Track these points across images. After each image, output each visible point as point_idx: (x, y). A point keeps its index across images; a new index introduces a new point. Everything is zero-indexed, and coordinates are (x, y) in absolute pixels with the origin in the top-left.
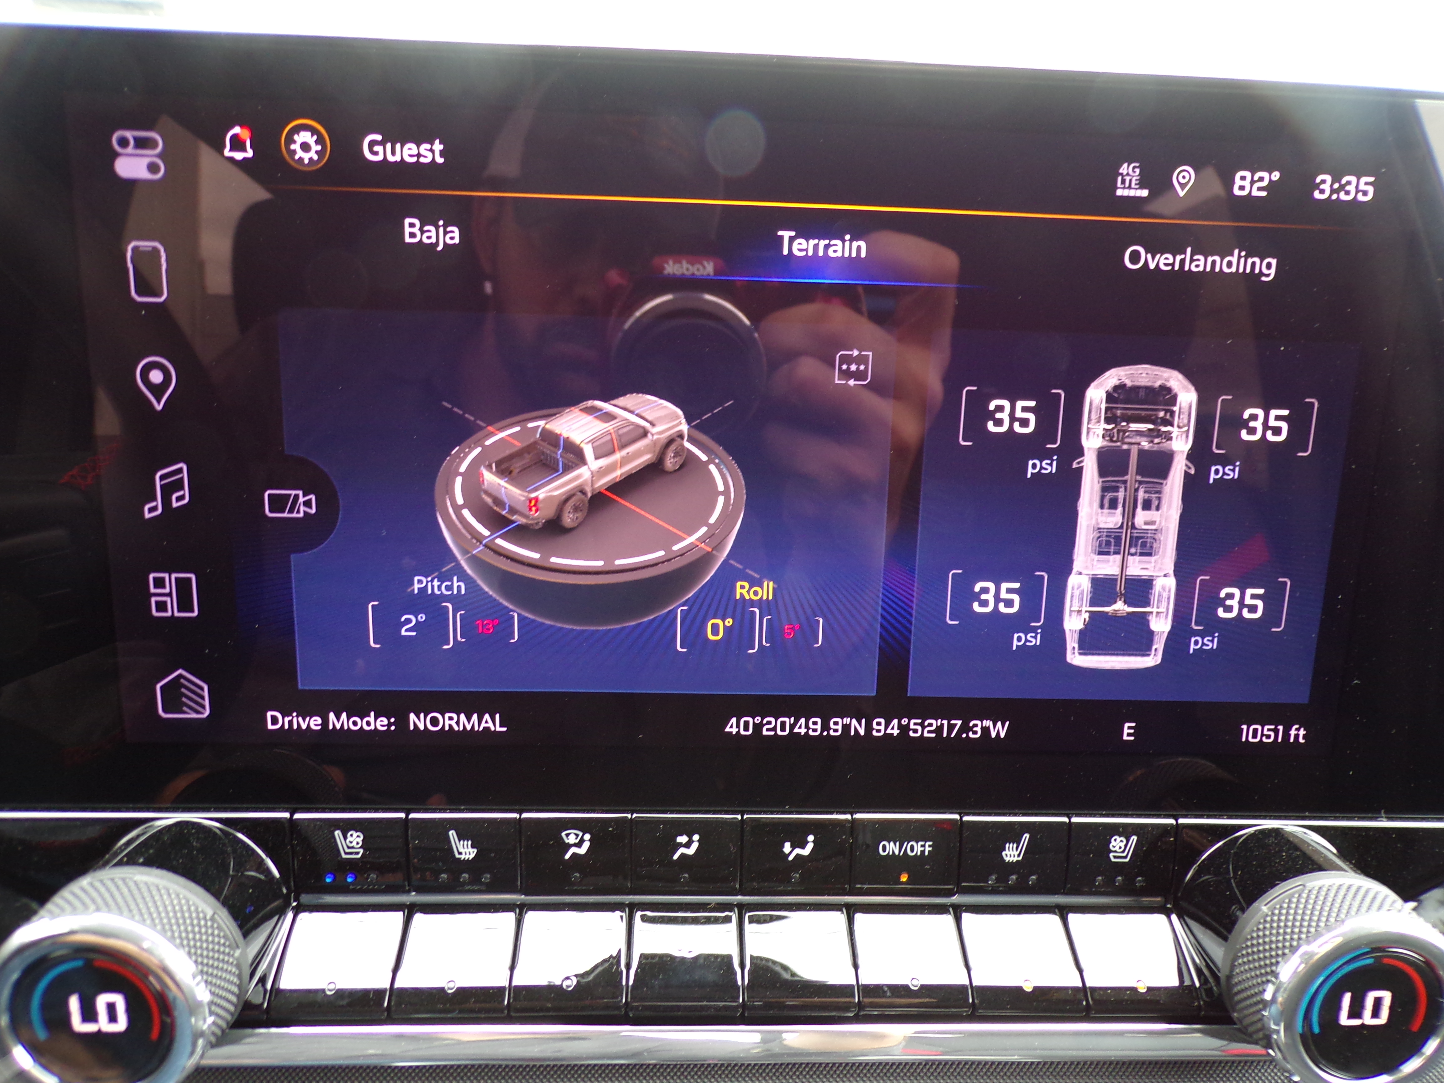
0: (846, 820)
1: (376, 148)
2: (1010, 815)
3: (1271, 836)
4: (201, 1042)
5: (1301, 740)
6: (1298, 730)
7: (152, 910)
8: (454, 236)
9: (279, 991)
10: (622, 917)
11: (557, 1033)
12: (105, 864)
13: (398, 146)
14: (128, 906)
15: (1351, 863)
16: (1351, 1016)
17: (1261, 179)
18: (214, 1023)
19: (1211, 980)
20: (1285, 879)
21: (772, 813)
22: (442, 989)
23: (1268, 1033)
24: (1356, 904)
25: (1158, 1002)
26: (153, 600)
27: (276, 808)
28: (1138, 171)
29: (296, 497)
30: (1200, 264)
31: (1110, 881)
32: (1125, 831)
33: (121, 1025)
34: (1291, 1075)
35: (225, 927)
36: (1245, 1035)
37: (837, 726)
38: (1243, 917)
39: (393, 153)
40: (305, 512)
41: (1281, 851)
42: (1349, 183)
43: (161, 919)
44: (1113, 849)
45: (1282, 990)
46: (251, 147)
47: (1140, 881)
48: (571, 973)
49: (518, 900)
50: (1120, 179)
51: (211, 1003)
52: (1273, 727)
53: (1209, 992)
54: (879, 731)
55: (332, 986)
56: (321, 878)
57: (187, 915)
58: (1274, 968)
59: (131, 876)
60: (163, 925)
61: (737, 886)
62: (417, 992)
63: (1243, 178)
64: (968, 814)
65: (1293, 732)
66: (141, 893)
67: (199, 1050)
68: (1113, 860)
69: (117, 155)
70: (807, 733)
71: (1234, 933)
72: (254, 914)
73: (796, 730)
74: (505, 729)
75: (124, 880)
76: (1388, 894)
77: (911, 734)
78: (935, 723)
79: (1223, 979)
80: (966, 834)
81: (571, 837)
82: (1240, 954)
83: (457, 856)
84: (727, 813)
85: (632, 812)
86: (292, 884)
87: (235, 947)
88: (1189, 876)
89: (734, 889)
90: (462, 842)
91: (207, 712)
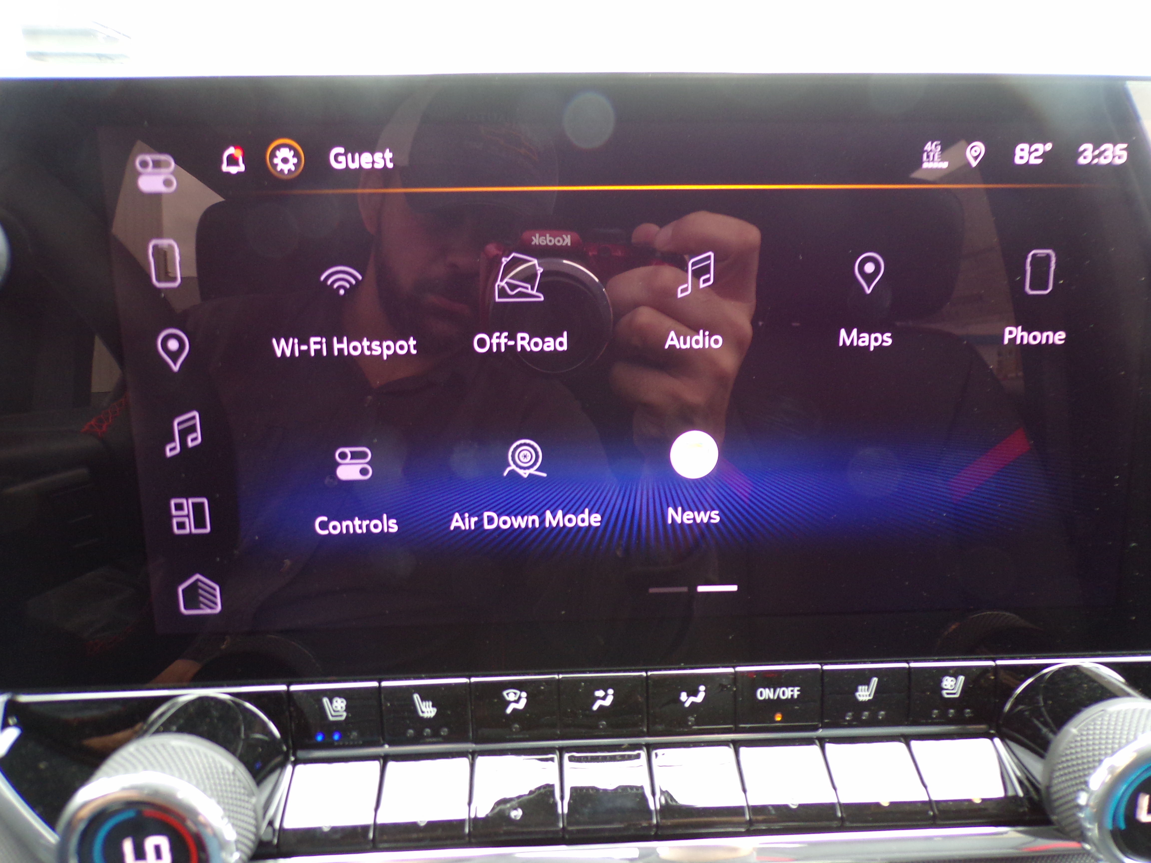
0: (730, 673)
1: (340, 158)
2: (861, 663)
3: (1072, 672)
7: (188, 767)
9: (285, 830)
10: (554, 758)
12: (145, 733)
13: (357, 156)
14: (168, 764)
15: (1137, 689)
17: (1037, 150)
18: (240, 858)
19: (1033, 791)
20: (1087, 706)
21: (670, 669)
22: (416, 823)
23: (1083, 831)
24: (1149, 723)
25: (990, 810)
26: (175, 521)
27: (275, 682)
31: (944, 714)
32: (955, 673)
33: (166, 861)
35: (243, 779)
36: (1063, 834)
38: (1056, 739)
39: (353, 162)
41: (1082, 684)
42: (1107, 150)
43: (195, 774)
44: (945, 687)
45: (1094, 797)
46: (243, 162)
47: (968, 713)
49: (470, 748)
50: (925, 155)
51: (237, 842)
53: (1030, 799)
55: (327, 825)
56: (313, 737)
57: (214, 771)
58: (1085, 779)
60: (197, 779)
61: (645, 730)
62: (395, 826)
63: (1022, 149)
64: (826, 664)
66: (178, 755)
68: (947, 696)
71: (1049, 752)
72: (263, 767)
75: (163, 746)
79: (1043, 790)
80: (826, 680)
81: (510, 695)
82: (1055, 769)
83: (421, 714)
84: (634, 671)
85: (558, 673)
86: (290, 742)
87: (251, 794)
88: (1007, 707)
89: (643, 732)
90: (424, 703)
91: (219, 608)
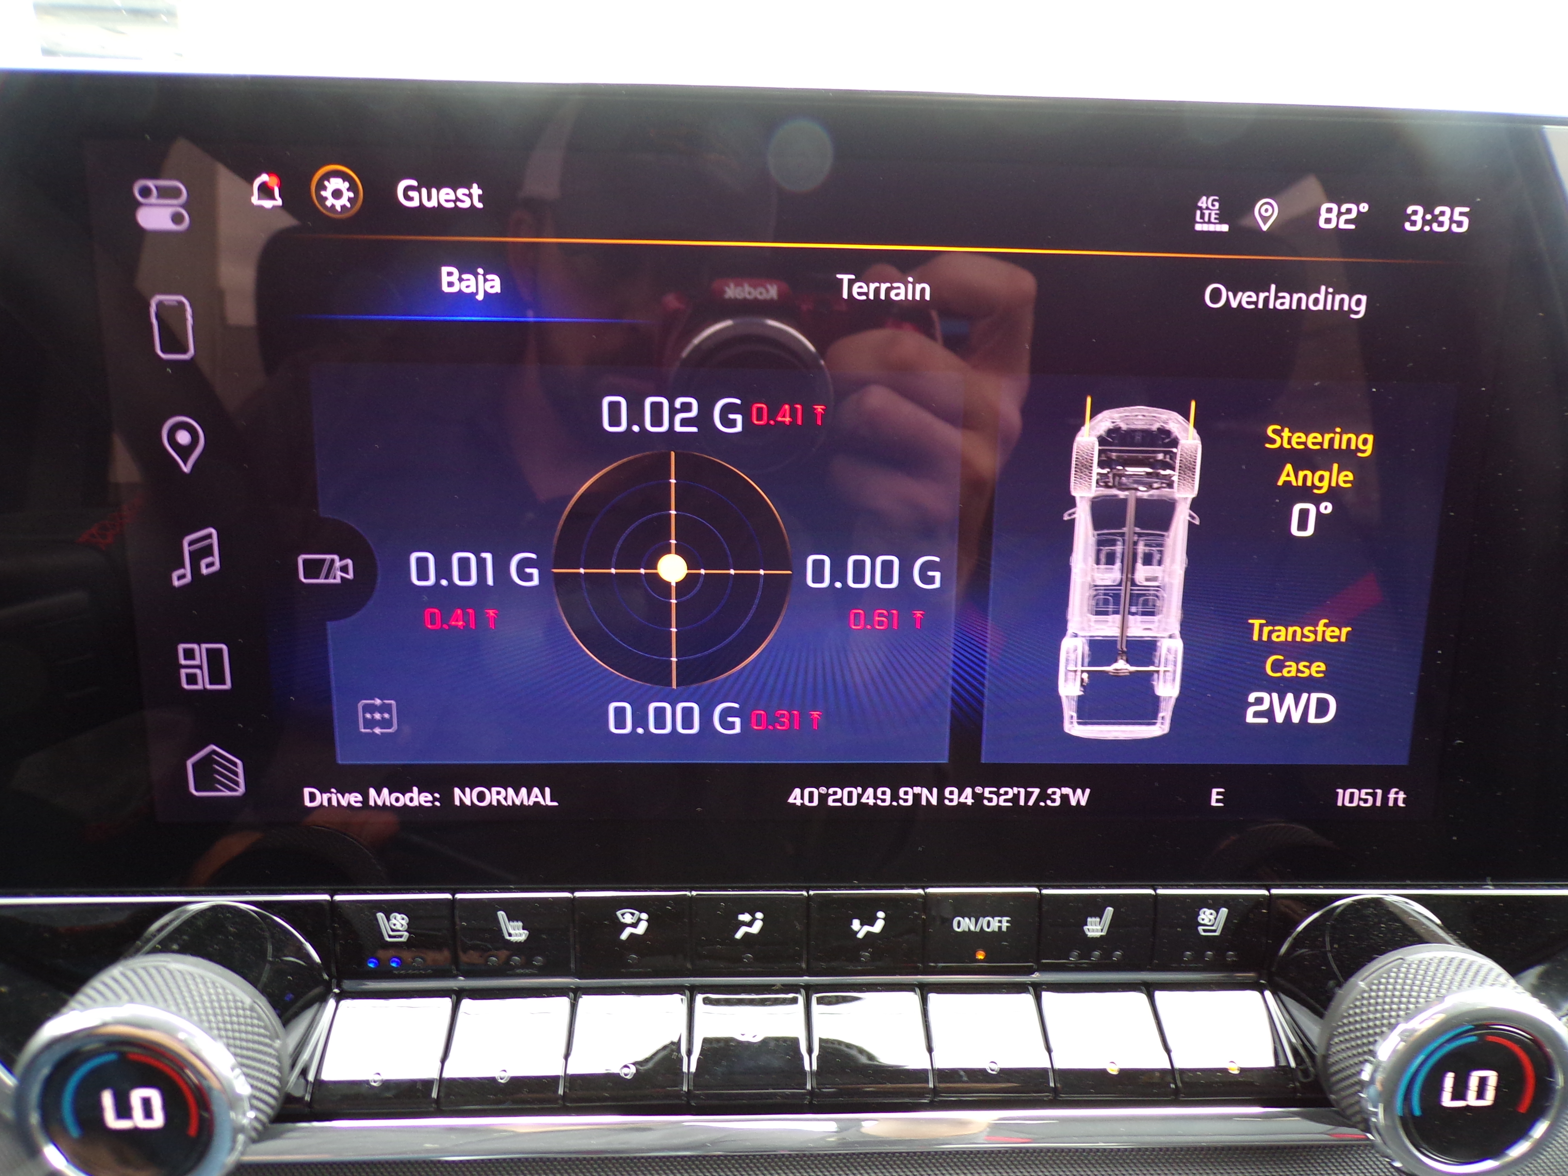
0: (919, 895)
1: (411, 194)
2: (1092, 887)
3: (1370, 907)
4: (241, 1138)
5: (1401, 804)
6: (1397, 793)
7: (188, 1000)
8: (494, 285)
9: (323, 1083)
10: (682, 999)
11: (615, 1124)
12: (137, 951)
13: (434, 191)
14: (162, 995)
15: (1454, 933)
16: (1454, 1098)
17: (1349, 211)
18: (256, 1118)
19: (1307, 1060)
20: (1382, 953)
21: (839, 888)
22: (493, 1080)
23: (1366, 1116)
24: (1458, 978)
25: (1251, 1084)
26: (183, 672)
27: (314, 890)
28: (1217, 204)
29: (333, 561)
30: (1286, 302)
31: (1199, 955)
32: (1215, 903)
33: (158, 1121)
34: (1393, 1160)
35: (264, 1016)
36: (1342, 1118)
37: (907, 795)
38: (1340, 992)
39: (429, 198)
40: (342, 578)
41: (1381, 922)
42: (1442, 213)
43: (197, 1009)
44: (1202, 922)
45: (1381, 1069)
46: (280, 196)
47: (1231, 956)
48: (629, 1060)
49: (572, 984)
50: (1198, 213)
51: (252, 1097)
52: (1370, 791)
53: (1305, 1073)
54: (951, 800)
55: (377, 1078)
56: (362, 963)
57: (224, 1005)
58: (1371, 1047)
59: (165, 964)
60: (199, 1015)
61: (804, 966)
62: (467, 1083)
63: (1329, 210)
64: (1046, 887)
65: (1392, 796)
66: (176, 983)
67: (239, 1147)
68: (1203, 933)
69: (139, 205)
70: (875, 804)
71: (1330, 1011)
72: (293, 1002)
73: (864, 800)
74: (555, 804)
75: (157, 968)
76: (1493, 967)
77: (986, 802)
78: (1011, 792)
79: (1319, 1059)
80: (1045, 908)
81: (626, 916)
82: (1335, 1033)
83: (508, 938)
84: (792, 889)
85: (691, 890)
86: (334, 969)
87: (275, 1036)
88: (1283, 949)
89: (801, 969)
90: (511, 923)
91: (241, 790)
